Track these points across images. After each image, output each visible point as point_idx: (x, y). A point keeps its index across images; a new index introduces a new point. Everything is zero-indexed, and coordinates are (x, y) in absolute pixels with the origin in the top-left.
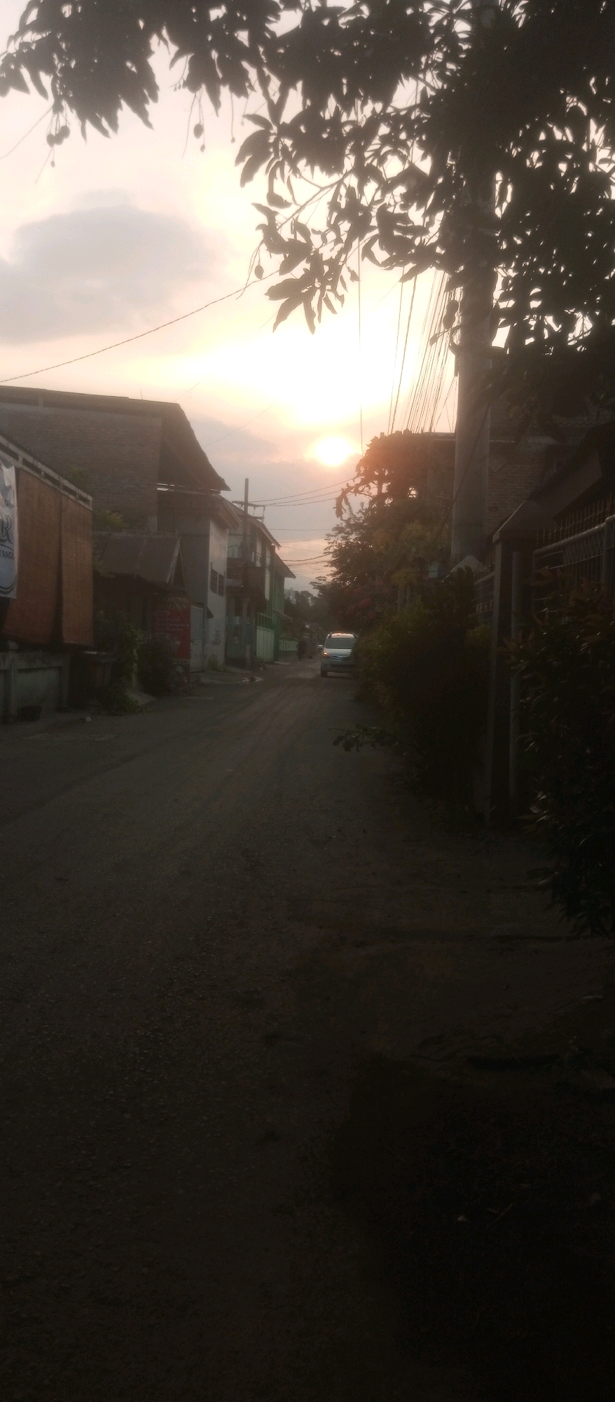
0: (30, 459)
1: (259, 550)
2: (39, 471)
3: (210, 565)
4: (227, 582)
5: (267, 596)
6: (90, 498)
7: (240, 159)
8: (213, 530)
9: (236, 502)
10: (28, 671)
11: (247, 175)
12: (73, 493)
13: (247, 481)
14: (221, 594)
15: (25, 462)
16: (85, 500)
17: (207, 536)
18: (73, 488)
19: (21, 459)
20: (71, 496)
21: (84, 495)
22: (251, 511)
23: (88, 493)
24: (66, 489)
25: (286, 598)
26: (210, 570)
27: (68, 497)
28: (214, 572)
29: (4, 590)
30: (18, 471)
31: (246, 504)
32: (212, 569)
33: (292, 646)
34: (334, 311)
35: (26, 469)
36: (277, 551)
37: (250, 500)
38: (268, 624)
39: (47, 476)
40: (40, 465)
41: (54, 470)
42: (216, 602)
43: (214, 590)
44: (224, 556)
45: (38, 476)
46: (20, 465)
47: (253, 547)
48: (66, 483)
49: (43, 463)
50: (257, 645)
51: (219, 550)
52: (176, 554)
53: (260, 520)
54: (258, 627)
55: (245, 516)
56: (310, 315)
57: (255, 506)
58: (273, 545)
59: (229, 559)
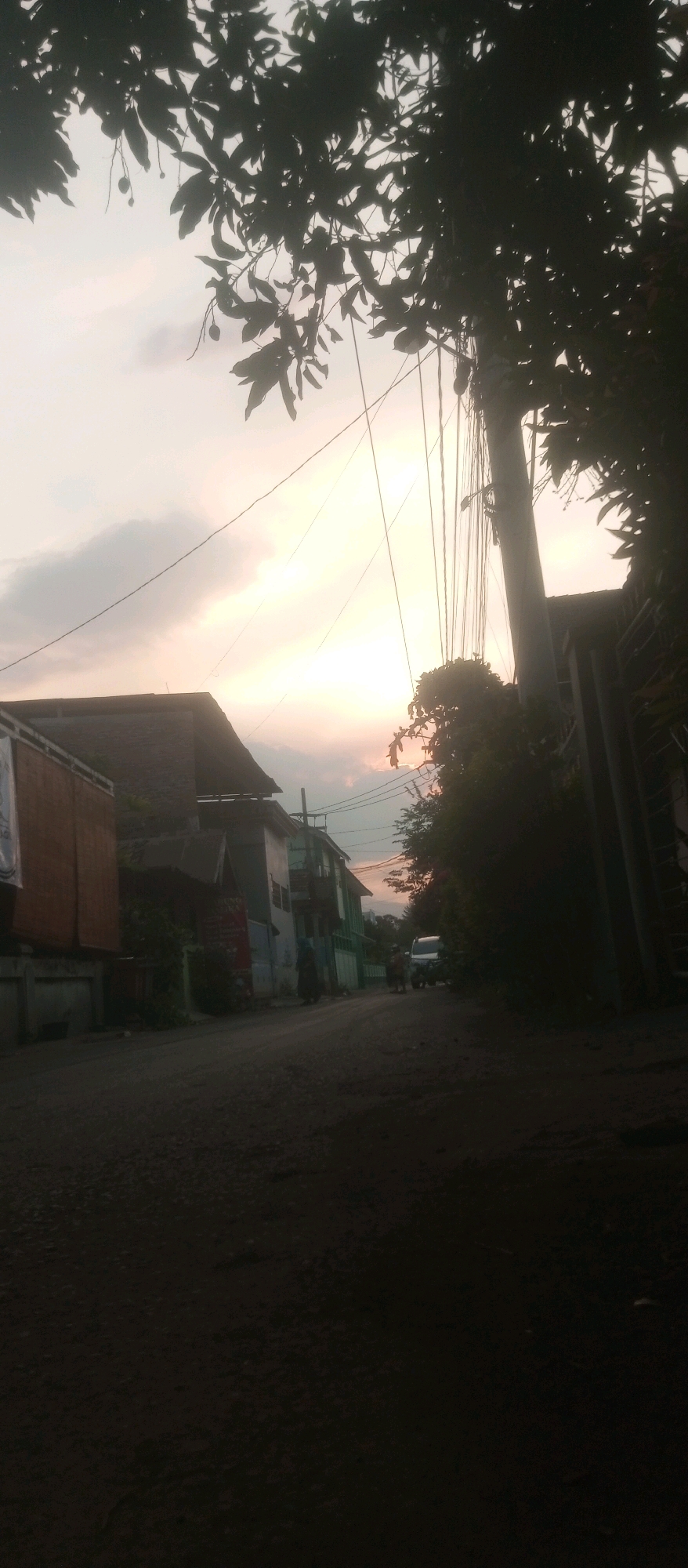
0: (30, 731)
1: (326, 862)
2: (42, 746)
3: (269, 877)
4: (292, 896)
5: (342, 915)
6: (110, 783)
7: (175, 207)
8: (269, 840)
9: (294, 815)
10: (49, 981)
11: (187, 225)
12: (90, 776)
13: (303, 790)
14: (286, 909)
15: (23, 734)
16: (106, 786)
17: (263, 845)
18: (87, 769)
19: (17, 729)
20: (85, 778)
21: (103, 778)
22: (311, 822)
23: (107, 777)
24: (78, 769)
25: (366, 920)
26: (270, 884)
27: (82, 779)
28: (275, 885)
29: (4, 875)
30: (14, 744)
31: (305, 815)
32: (274, 882)
33: (380, 971)
34: (317, 386)
35: (26, 741)
36: (348, 865)
37: (308, 810)
38: (346, 946)
39: (53, 752)
40: (43, 739)
41: (62, 747)
42: (281, 918)
43: (278, 905)
44: (285, 868)
45: (41, 750)
46: (17, 736)
47: (319, 861)
48: (77, 762)
49: (47, 737)
50: (337, 967)
51: (278, 862)
52: (223, 850)
53: (323, 831)
54: (335, 949)
55: (305, 827)
56: (288, 397)
57: (315, 816)
58: (341, 858)
59: (291, 872)
